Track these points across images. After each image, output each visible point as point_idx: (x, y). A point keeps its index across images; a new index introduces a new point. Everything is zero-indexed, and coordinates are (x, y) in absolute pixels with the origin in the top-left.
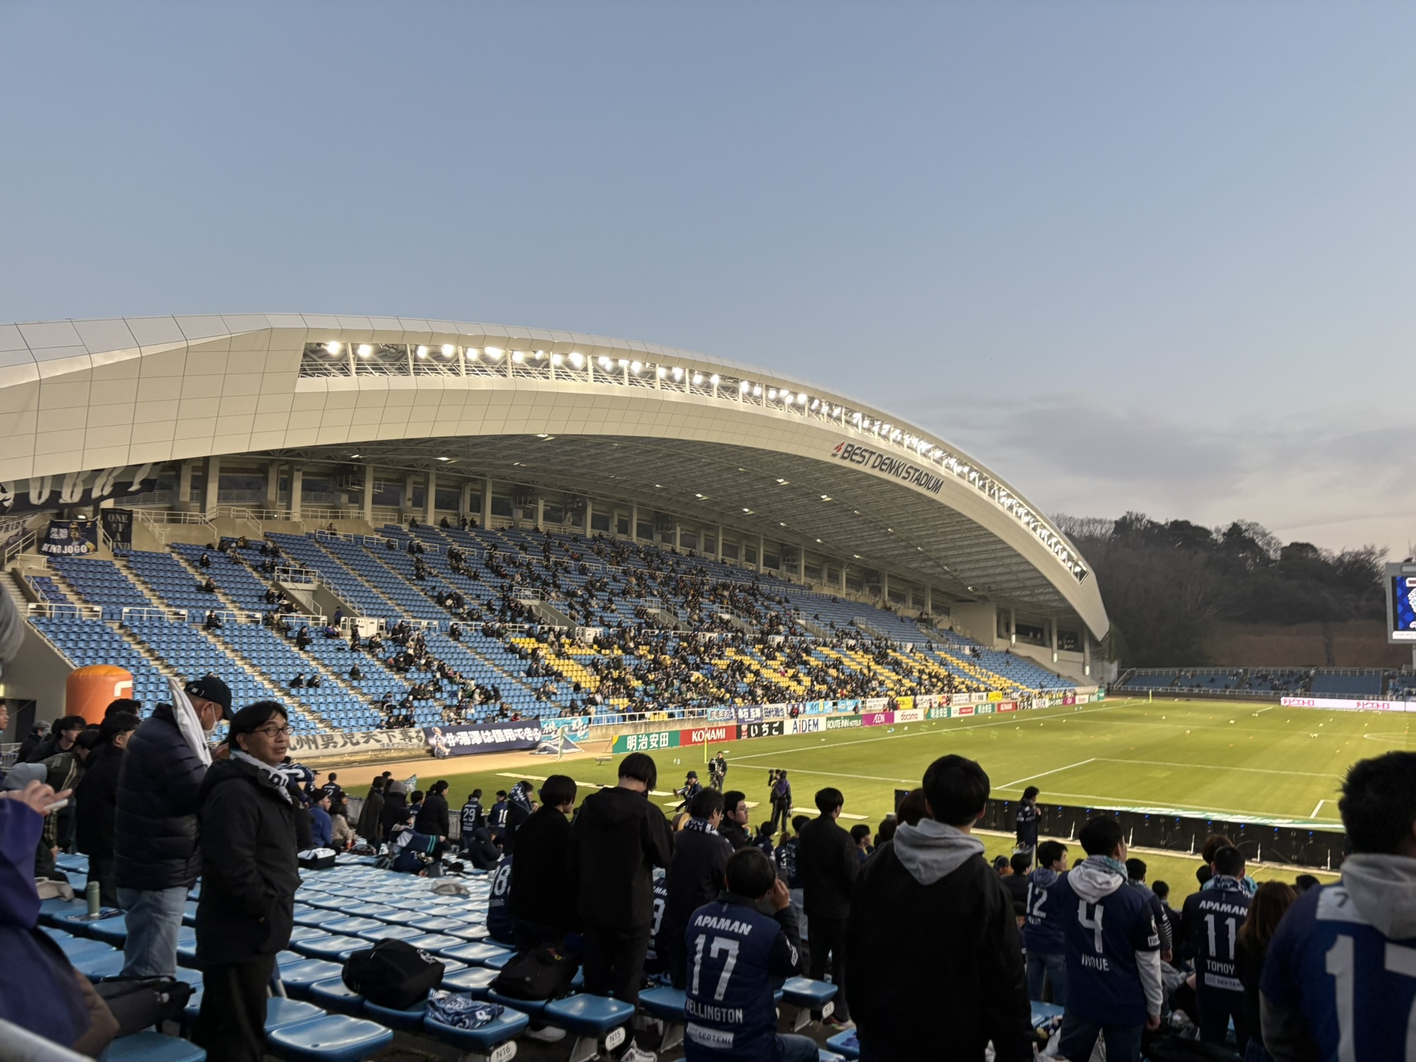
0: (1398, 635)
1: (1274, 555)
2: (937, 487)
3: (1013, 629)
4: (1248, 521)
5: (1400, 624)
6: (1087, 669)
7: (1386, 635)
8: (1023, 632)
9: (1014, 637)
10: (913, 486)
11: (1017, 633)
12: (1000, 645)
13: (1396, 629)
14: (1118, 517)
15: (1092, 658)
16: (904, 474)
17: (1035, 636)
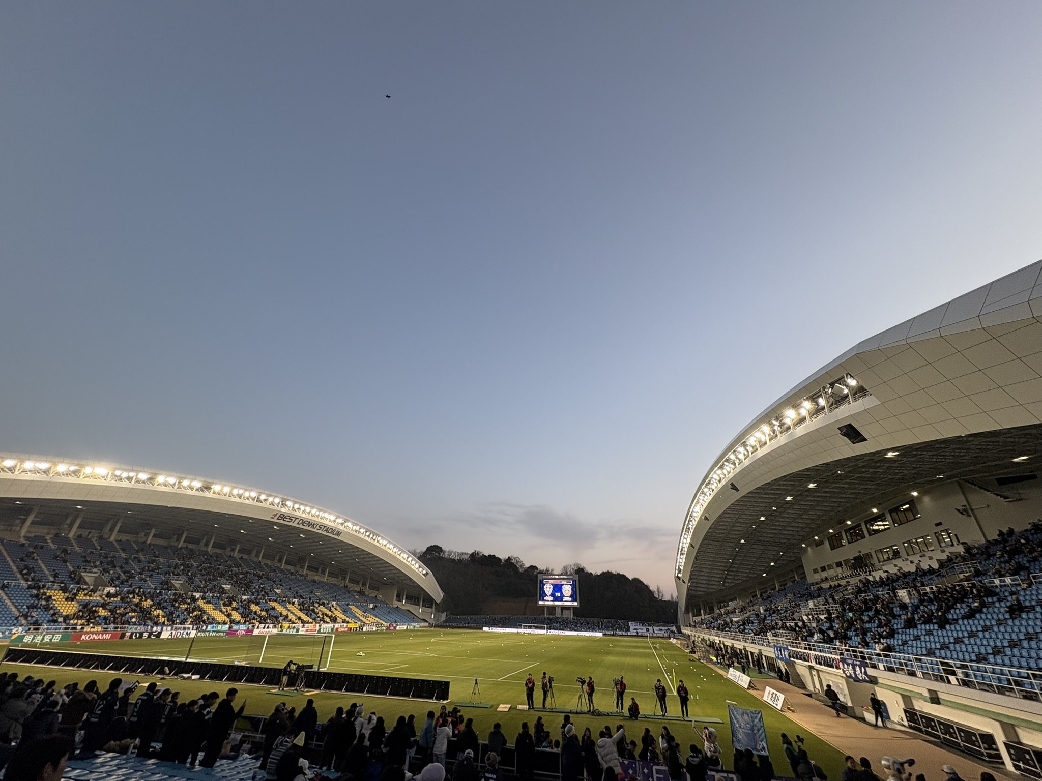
0: (541, 603)
1: (521, 570)
2: (339, 534)
3: (405, 597)
4: (515, 556)
5: (541, 598)
6: (433, 615)
7: (537, 602)
8: (409, 598)
9: (404, 601)
10: (325, 533)
11: (406, 599)
12: (396, 604)
13: (540, 600)
14: (470, 552)
15: (435, 611)
16: (317, 527)
17: (415, 600)
